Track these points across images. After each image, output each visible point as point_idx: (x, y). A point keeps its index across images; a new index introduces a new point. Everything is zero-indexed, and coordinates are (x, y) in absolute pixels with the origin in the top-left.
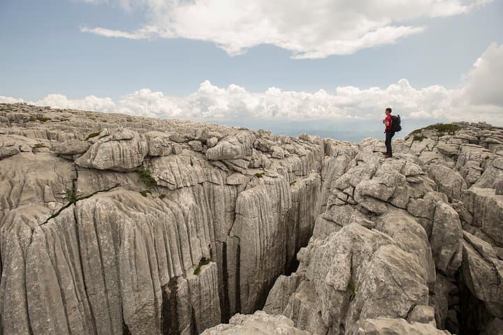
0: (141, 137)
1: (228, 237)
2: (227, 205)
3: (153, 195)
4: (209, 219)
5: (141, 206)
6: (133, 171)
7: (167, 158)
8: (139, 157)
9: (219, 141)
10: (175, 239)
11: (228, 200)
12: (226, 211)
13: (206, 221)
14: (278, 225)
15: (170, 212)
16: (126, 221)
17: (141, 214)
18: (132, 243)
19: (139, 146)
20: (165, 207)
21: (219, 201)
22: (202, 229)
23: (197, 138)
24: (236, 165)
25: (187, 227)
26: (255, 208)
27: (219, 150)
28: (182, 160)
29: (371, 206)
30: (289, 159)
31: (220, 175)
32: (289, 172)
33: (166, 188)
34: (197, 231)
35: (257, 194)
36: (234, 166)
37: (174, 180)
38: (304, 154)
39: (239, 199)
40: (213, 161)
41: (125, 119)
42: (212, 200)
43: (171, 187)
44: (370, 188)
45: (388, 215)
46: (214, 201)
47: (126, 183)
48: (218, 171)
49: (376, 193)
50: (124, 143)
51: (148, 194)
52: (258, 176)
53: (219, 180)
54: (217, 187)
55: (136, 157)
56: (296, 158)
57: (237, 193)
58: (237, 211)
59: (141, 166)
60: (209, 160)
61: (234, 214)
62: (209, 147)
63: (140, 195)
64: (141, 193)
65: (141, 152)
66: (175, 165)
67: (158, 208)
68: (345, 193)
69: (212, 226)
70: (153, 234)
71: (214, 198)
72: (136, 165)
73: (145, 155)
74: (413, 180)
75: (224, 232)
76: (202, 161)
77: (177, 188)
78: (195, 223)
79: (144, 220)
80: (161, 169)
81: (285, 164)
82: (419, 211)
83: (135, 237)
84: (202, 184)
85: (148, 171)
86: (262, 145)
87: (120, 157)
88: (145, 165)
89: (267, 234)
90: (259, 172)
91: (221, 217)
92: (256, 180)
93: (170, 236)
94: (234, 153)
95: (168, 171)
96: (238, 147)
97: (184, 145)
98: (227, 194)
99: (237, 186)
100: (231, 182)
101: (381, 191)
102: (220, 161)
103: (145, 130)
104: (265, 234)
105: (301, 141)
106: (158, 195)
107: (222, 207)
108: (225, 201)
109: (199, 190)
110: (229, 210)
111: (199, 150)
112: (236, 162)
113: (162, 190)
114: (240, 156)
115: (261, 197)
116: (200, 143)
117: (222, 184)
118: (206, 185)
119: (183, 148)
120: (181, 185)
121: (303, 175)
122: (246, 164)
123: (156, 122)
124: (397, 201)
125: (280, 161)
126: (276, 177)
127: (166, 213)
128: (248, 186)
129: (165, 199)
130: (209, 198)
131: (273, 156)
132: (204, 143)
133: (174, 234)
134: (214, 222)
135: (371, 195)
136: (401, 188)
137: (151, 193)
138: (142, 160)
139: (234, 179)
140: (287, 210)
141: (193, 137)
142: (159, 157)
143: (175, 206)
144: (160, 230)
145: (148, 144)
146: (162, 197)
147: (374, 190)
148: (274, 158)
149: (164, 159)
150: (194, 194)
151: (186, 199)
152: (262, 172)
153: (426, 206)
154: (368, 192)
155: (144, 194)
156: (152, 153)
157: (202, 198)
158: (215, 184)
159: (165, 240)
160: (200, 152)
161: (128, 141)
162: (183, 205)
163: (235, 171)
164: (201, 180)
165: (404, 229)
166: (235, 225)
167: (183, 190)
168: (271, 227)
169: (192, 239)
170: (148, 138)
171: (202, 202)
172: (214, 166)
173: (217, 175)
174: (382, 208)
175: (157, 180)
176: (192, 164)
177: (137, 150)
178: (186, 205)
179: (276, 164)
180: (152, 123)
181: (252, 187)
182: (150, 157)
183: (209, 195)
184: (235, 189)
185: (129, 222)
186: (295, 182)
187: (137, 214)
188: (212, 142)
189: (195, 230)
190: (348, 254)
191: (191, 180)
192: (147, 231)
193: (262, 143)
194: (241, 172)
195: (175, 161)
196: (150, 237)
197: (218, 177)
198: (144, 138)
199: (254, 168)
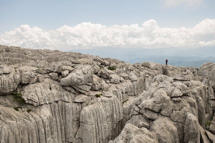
0: (16, 71)
1: (74, 139)
2: (74, 116)
3: (23, 109)
4: (61, 126)
5: (14, 117)
6: (10, 94)
7: (34, 85)
8: (14, 84)
9: (69, 73)
10: (36, 139)
11: (75, 113)
12: (73, 120)
13: (59, 128)
14: (112, 130)
15: (33, 121)
16: (4, 126)
17: (14, 122)
18: (7, 141)
19: (14, 78)
20: (31, 118)
21: (69, 113)
22: (56, 133)
23: (55, 71)
24: (81, 89)
25: (45, 131)
26: (92, 118)
27: (69, 80)
28: (44, 86)
29: (148, 115)
30: (123, 84)
31: (70, 96)
32: (122, 93)
33: (32, 105)
34: (52, 133)
35: (95, 109)
36: (80, 90)
37: (37, 99)
38: (135, 79)
39: (82, 112)
40: (66, 86)
41: (4, 50)
42: (64, 113)
43: (35, 104)
44: (148, 104)
45: (158, 120)
46: (65, 114)
47: (4, 102)
48: (68, 93)
49: (150, 107)
50: (4, 76)
51: (19, 109)
52: (97, 96)
53: (69, 99)
54: (67, 104)
55: (12, 85)
56: (129, 83)
57: (82, 108)
58: (81, 121)
59: (16, 90)
60: (63, 86)
61: (79, 123)
62: (63, 77)
63: (14, 110)
64: (15, 108)
65: (15, 82)
66: (38, 90)
67: (25, 118)
68: (139, 108)
69: (63, 131)
70: (21, 135)
71: (65, 112)
72: (12, 90)
73: (18, 83)
74: (175, 99)
75: (72, 135)
76: (58, 86)
77: (39, 105)
78: (51, 128)
79: (16, 126)
80: (29, 93)
81: (120, 88)
82: (176, 118)
83: (9, 137)
84: (57, 102)
85: (20, 94)
86: (104, 74)
87: (1, 85)
88: (18, 90)
89: (102, 137)
90: (98, 93)
91: (70, 124)
92: (95, 98)
93: (32, 136)
94: (79, 81)
95: (33, 94)
96: (82, 77)
97: (46, 76)
98: (75, 109)
99: (81, 103)
100: (77, 100)
101: (153, 106)
102: (70, 86)
103: (21, 59)
104: (101, 137)
105: (142, 67)
106: (26, 109)
107: (70, 117)
108: (73, 114)
109: (55, 107)
110: (75, 119)
111: (56, 79)
112: (80, 87)
113: (29, 106)
114: (83, 83)
115: (97, 111)
116: (57, 74)
117: (71, 102)
118: (60, 102)
119: (45, 78)
120: (42, 103)
121: (135, 95)
122: (88, 88)
123: (30, 52)
124: (163, 112)
125: (117, 85)
126: (111, 97)
127: (31, 121)
128: (90, 103)
129: (31, 113)
130: (62, 111)
131: (111, 81)
132: (60, 74)
133: (36, 135)
134: (64, 128)
135: (148, 108)
136: (165, 104)
137: (21, 109)
138: (16, 86)
139: (79, 99)
140: (118, 120)
141: (52, 70)
142: (28, 84)
143: (37, 117)
144: (26, 133)
145: (21, 76)
146: (29, 111)
147: (149, 105)
148: (112, 83)
149: (31, 86)
150: (51, 109)
151: (46, 112)
152: (101, 93)
153: (180, 115)
154: (147, 107)
155: (16, 109)
156: (23, 82)
157: (57, 112)
158: (67, 102)
159: (29, 139)
160: (57, 80)
161: (7, 75)
162: (42, 116)
163: (81, 93)
164: (57, 99)
165: (162, 128)
166: (79, 130)
167: (43, 106)
168: (105, 132)
169: (48, 139)
170: (21, 72)
171: (56, 114)
172: (66, 90)
173: (67, 96)
174: (154, 116)
175: (26, 99)
176: (50, 89)
177: (13, 80)
178: (45, 116)
179: (113, 87)
180: (27, 53)
181: (92, 104)
182: (22, 85)
183: (62, 109)
184: (80, 105)
185: (5, 127)
186: (128, 100)
187: (11, 122)
188: (65, 74)
189: (50, 133)
190: (124, 140)
191: (49, 99)
192: (17, 133)
193: (104, 72)
194: (84, 94)
195: (39, 87)
196: (19, 137)
197: (68, 97)
198: (18, 72)
199: (96, 90)
